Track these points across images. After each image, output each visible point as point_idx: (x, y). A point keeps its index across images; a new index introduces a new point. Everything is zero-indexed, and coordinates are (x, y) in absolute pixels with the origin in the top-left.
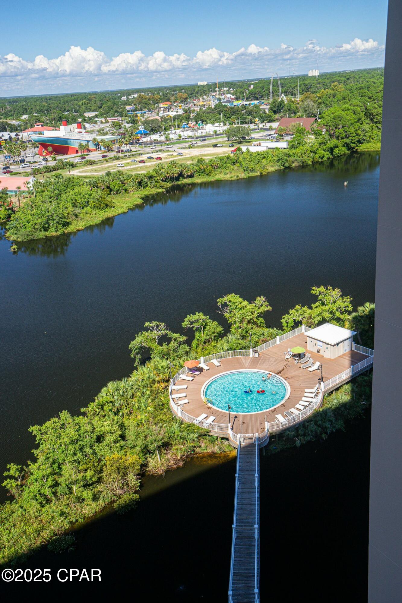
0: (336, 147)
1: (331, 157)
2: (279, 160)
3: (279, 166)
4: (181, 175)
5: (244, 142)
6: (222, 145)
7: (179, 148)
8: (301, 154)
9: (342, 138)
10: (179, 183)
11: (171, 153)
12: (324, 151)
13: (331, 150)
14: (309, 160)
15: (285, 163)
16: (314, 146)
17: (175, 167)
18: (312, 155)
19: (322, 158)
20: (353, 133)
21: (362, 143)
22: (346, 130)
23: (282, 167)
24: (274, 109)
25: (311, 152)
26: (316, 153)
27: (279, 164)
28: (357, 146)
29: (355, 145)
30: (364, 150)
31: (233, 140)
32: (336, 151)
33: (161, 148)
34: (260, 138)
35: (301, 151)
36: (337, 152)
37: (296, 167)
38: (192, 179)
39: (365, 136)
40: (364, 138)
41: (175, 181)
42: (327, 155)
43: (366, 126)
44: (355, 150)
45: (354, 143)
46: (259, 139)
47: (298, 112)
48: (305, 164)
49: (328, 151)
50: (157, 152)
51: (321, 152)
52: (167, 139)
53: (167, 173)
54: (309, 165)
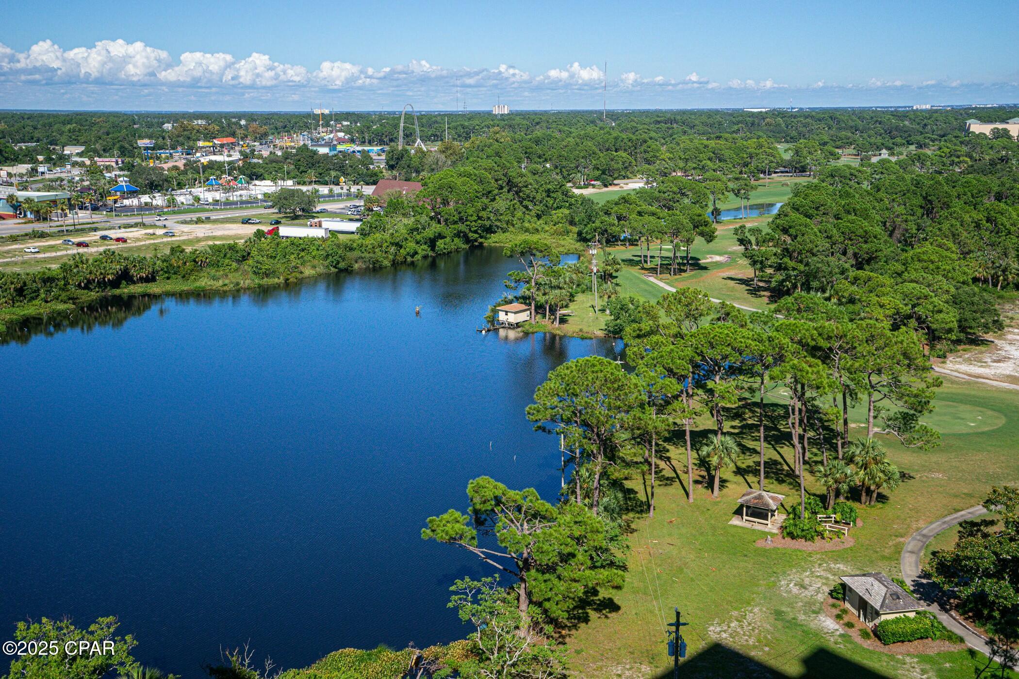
0: (441, 236)
1: (431, 253)
2: (328, 255)
3: (327, 267)
4: (125, 276)
5: (305, 216)
6: (258, 221)
7: (178, 222)
8: (373, 248)
9: (455, 223)
10: (117, 292)
11: (151, 231)
12: (417, 243)
13: (432, 243)
14: (385, 258)
15: (338, 263)
16: (396, 235)
17: (112, 262)
18: (393, 249)
19: (413, 256)
20: (472, 216)
21: (495, 232)
22: (460, 210)
23: (333, 270)
24: (391, 163)
25: (392, 244)
26: (401, 247)
27: (326, 263)
28: (481, 237)
29: (476, 236)
30: (493, 244)
31: (286, 213)
32: (440, 244)
33: (140, 220)
34: (338, 211)
35: (372, 241)
36: (442, 246)
37: (360, 269)
38: (149, 285)
39: (500, 221)
40: (498, 224)
41: (109, 288)
42: (423, 250)
43: (501, 204)
44: (476, 244)
45: (476, 232)
46: (335, 213)
47: (423, 170)
48: (377, 265)
49: (426, 243)
50: (132, 226)
51: (411, 246)
52: (172, 203)
53: (91, 273)
54: (386, 267)
